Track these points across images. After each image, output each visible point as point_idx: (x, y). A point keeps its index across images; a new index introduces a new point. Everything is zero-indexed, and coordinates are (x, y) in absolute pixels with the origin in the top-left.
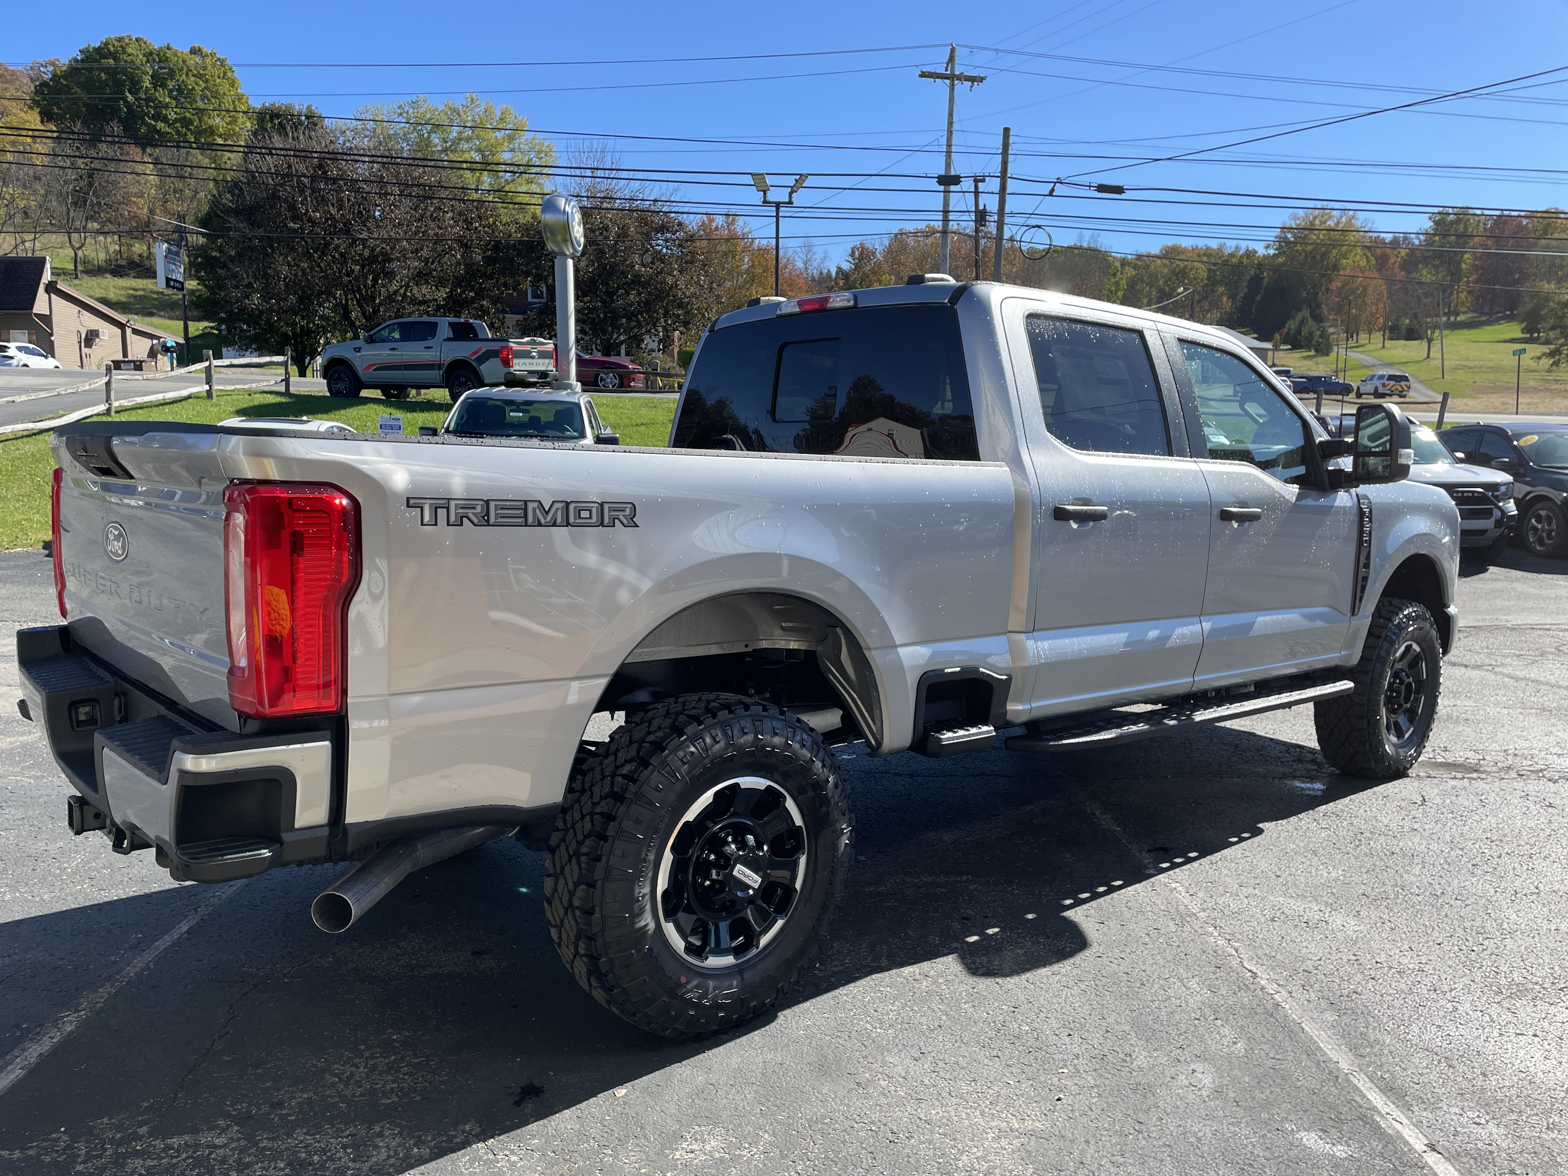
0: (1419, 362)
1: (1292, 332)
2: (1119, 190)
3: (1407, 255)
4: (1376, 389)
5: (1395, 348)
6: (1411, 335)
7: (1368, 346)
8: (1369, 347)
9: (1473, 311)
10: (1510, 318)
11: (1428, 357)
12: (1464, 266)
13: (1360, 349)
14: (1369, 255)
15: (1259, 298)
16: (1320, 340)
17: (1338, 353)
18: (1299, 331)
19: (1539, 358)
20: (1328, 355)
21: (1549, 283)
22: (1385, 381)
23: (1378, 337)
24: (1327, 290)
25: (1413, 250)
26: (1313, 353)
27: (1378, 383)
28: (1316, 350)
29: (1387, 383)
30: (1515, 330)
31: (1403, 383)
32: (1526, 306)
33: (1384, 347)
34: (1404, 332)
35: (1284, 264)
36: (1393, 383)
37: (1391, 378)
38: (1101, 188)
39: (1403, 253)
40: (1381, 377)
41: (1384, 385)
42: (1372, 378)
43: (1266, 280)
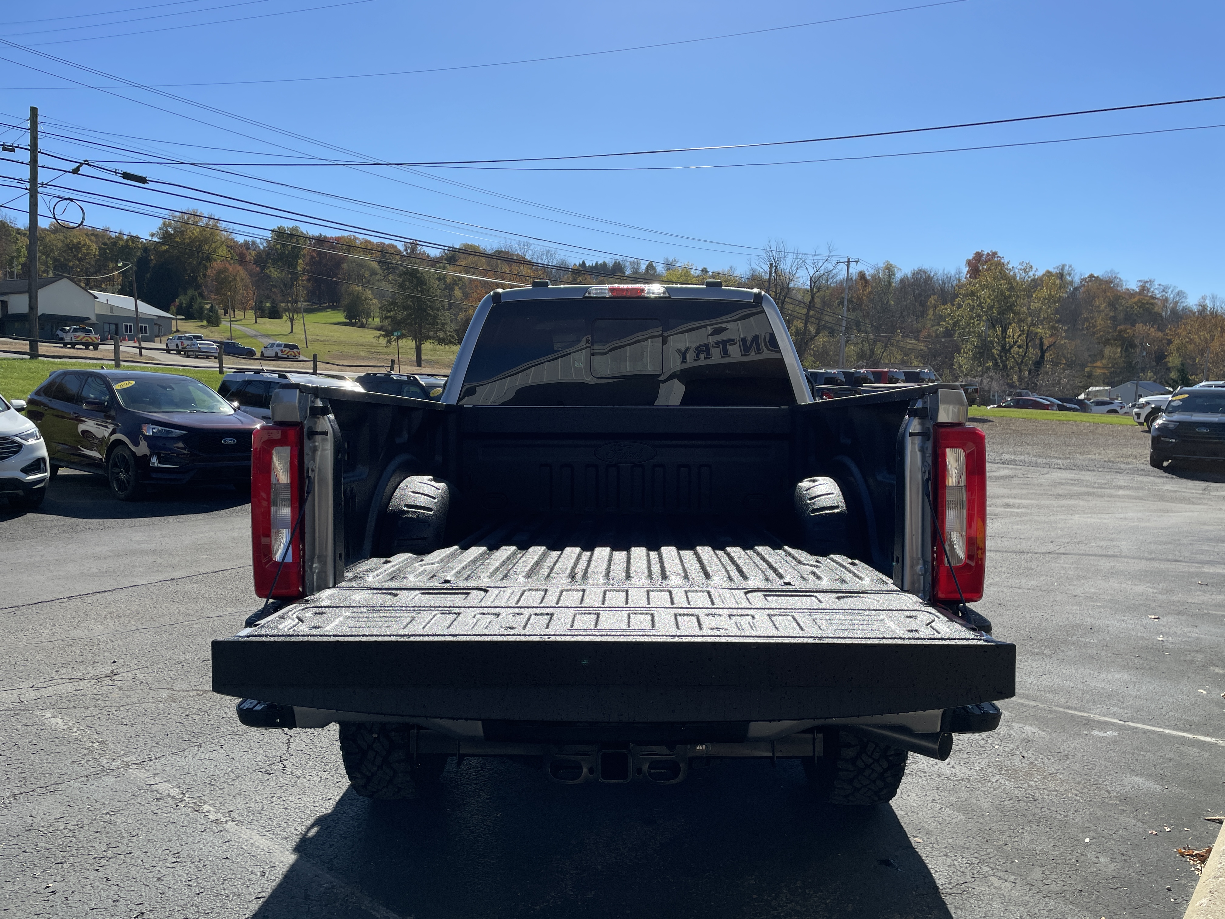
0: (286, 335)
1: (184, 305)
2: (143, 180)
3: (256, 255)
4: (276, 353)
5: (264, 323)
6: (274, 314)
7: (244, 321)
8: (244, 322)
9: (308, 301)
10: (334, 308)
11: (292, 332)
12: (299, 268)
13: (238, 323)
14: (232, 251)
15: (148, 275)
16: (211, 314)
17: (225, 324)
18: (190, 306)
19: (379, 337)
20: (218, 326)
21: (358, 286)
22: (282, 348)
23: (251, 314)
24: (205, 276)
25: (259, 254)
26: (205, 323)
27: (278, 350)
28: (208, 322)
29: (284, 349)
30: (340, 317)
31: (295, 350)
32: (345, 302)
33: (256, 322)
34: (267, 311)
35: (166, 251)
36: (288, 350)
37: (287, 346)
38: (126, 176)
39: (253, 253)
40: (279, 345)
41: (282, 351)
42: (272, 345)
43: (154, 262)
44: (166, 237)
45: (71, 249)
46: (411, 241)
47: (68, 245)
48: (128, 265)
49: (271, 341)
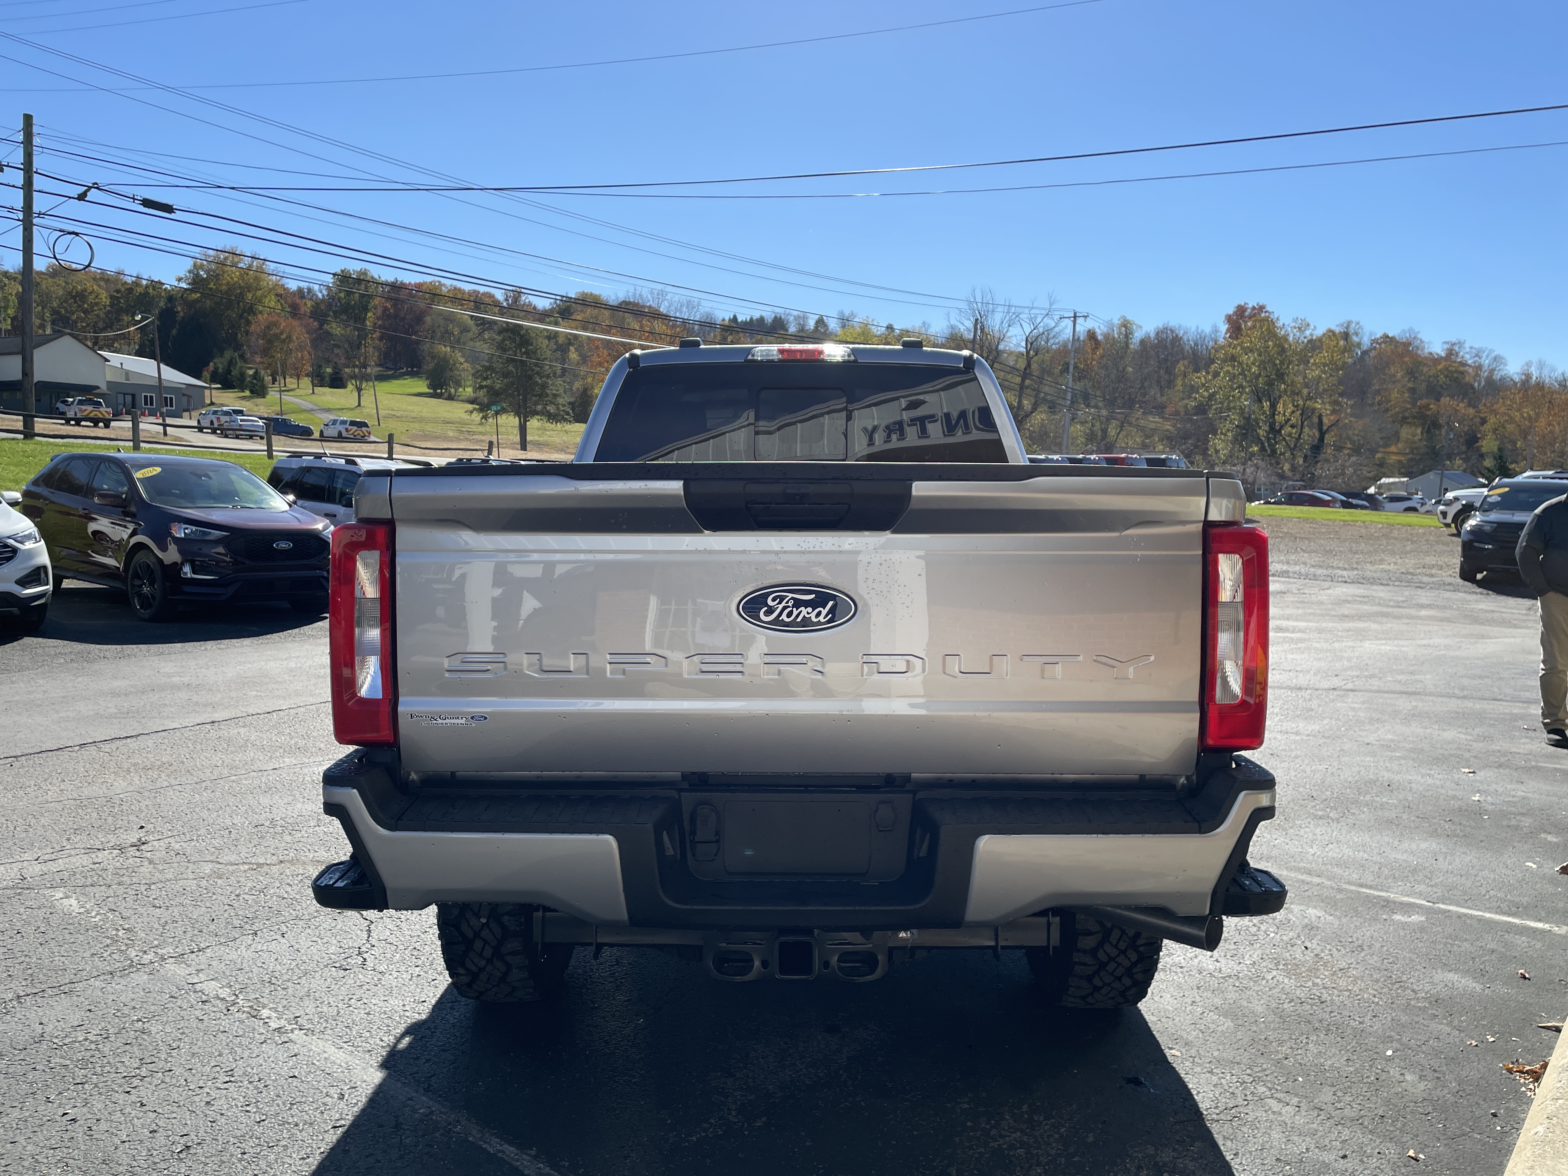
0: (352, 409)
1: (221, 370)
2: (168, 209)
3: (313, 306)
4: (340, 433)
5: (324, 394)
6: (337, 382)
7: (297, 390)
8: (299, 392)
9: (380, 365)
10: (413, 374)
11: (359, 405)
12: (368, 323)
13: (291, 393)
14: (283, 302)
15: (174, 332)
16: (255, 381)
17: (273, 395)
18: (229, 372)
19: (472, 412)
20: (264, 397)
21: (445, 346)
22: (347, 426)
23: (306, 382)
24: (247, 332)
25: (318, 304)
26: (247, 393)
27: (342, 428)
28: (252, 392)
29: (350, 428)
30: (422, 386)
31: (364, 429)
32: (429, 366)
33: (313, 393)
34: (327, 379)
35: (197, 301)
36: (355, 428)
37: (353, 423)
38: (147, 203)
39: (309, 303)
40: (343, 422)
41: (347, 430)
42: (335, 422)
43: (181, 314)
44: (197, 282)
45: (74, 297)
46: (514, 288)
47: (70, 293)
48: (148, 318)
49: (332, 417)
